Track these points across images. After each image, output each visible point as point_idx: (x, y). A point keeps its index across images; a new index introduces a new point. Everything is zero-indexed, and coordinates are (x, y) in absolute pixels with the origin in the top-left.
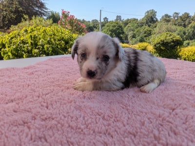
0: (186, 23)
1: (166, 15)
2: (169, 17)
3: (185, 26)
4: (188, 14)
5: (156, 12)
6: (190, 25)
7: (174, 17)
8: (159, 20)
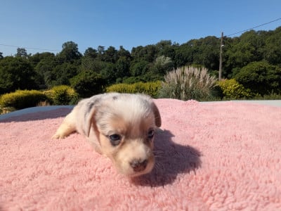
0: (115, 58)
1: (90, 49)
2: (94, 51)
3: (114, 61)
4: (113, 48)
5: (77, 45)
6: (119, 61)
7: (100, 52)
8: (83, 55)
